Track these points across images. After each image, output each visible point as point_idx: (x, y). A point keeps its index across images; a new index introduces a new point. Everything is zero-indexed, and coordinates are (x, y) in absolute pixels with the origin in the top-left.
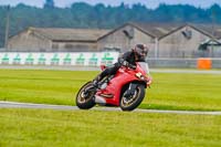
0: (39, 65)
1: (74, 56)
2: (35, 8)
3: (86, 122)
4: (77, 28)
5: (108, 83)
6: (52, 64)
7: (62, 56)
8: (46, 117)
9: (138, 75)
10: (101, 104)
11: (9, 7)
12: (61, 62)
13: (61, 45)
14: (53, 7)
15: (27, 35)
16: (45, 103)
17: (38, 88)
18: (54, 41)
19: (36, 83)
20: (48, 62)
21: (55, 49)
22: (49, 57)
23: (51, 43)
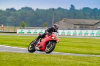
0: (67, 35)
1: (84, 32)
2: (66, 9)
3: (89, 62)
4: (85, 19)
5: (41, 41)
6: (74, 35)
7: (78, 32)
8: (70, 59)
9: (53, 38)
10: (38, 50)
11: (54, 9)
12: (77, 34)
13: (78, 26)
14: (74, 9)
15: (62, 22)
16: (70, 53)
17: (67, 46)
18: (74, 25)
19: (66, 43)
20: (72, 34)
21: (75, 28)
22: (72, 32)
23: (73, 26)
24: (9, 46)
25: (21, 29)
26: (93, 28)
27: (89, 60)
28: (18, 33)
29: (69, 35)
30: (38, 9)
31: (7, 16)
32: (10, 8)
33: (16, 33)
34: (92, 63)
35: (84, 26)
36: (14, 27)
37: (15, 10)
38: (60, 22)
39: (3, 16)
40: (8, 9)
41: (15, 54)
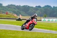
24: (37, 29)
25: (44, 18)
28: (42, 21)
30: (54, 6)
31: (36, 11)
32: (38, 6)
33: (41, 20)
36: (40, 17)
37: (41, 7)
39: (34, 11)
40: (36, 6)
41: (41, 33)
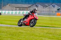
0: (11, 14)
3: (25, 30)
4: (22, 4)
7: (18, 12)
17: (11, 21)
18: (16, 7)
21: (16, 10)
22: (14, 12)
26: (27, 9)
27: (25, 29)
29: (12, 14)
34: (27, 32)
35: (21, 8)
38: (7, 6)
